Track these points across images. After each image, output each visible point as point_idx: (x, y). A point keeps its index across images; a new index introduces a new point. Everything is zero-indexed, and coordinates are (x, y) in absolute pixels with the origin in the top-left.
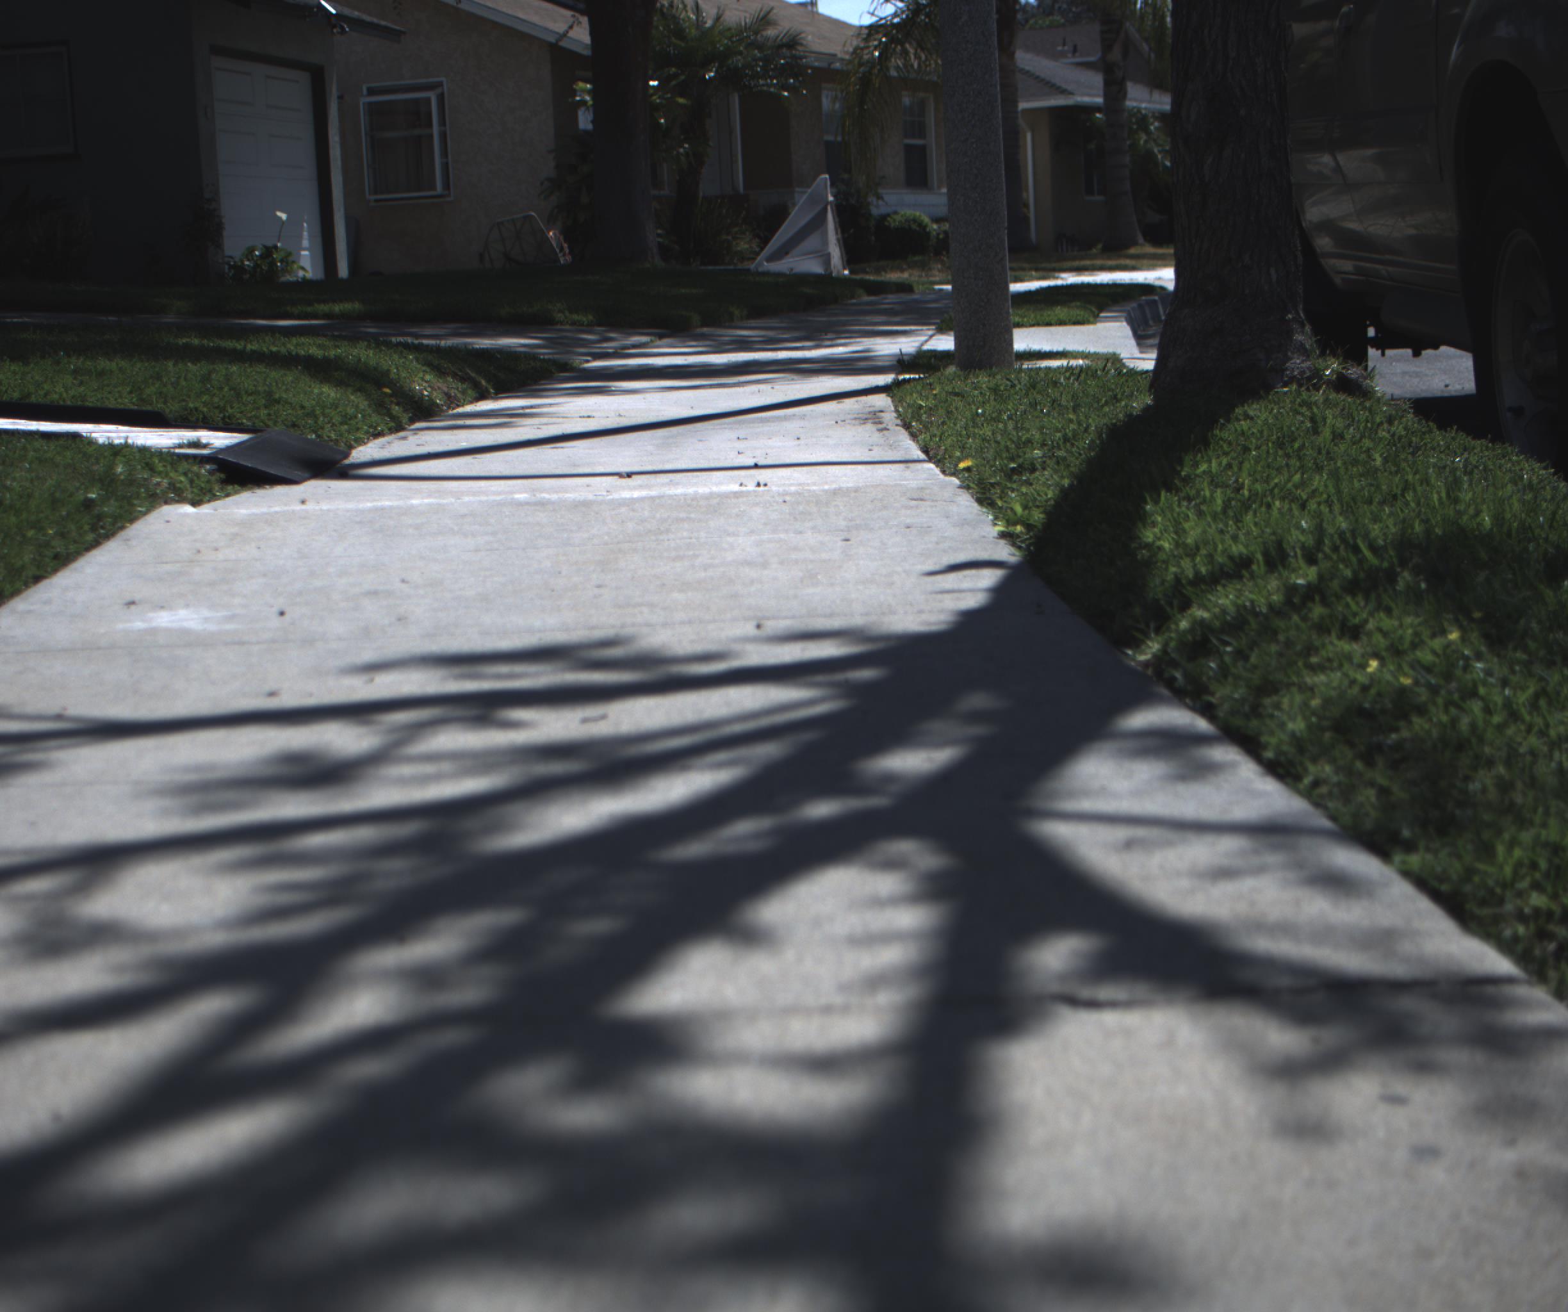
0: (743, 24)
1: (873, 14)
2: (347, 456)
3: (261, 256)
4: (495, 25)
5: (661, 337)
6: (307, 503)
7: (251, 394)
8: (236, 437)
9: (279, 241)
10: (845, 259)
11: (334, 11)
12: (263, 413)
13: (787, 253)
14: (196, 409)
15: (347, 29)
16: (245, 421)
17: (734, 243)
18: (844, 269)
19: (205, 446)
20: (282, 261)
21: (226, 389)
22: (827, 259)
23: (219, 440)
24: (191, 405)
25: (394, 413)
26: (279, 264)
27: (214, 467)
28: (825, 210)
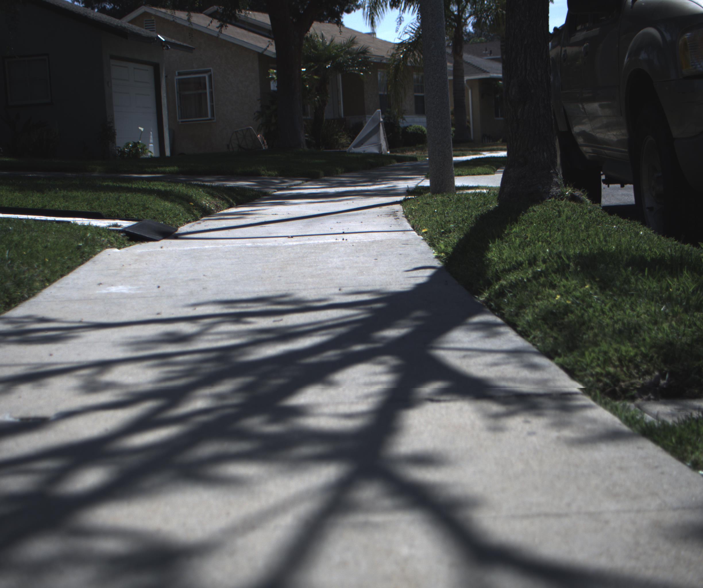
0: (343, 43)
1: (400, 39)
2: (176, 230)
3: (132, 147)
4: (234, 44)
5: (307, 181)
6: (163, 248)
7: (136, 205)
8: (131, 223)
9: (140, 140)
10: (388, 146)
11: (164, 40)
12: (142, 213)
13: (362, 144)
14: (114, 211)
15: (170, 48)
16: (134, 216)
17: (339, 139)
18: (388, 151)
19: (120, 226)
20: (141, 149)
21: (126, 203)
22: (380, 147)
23: (125, 224)
24: (112, 210)
25: (195, 213)
26: (140, 150)
27: (125, 234)
28: (379, 125)
